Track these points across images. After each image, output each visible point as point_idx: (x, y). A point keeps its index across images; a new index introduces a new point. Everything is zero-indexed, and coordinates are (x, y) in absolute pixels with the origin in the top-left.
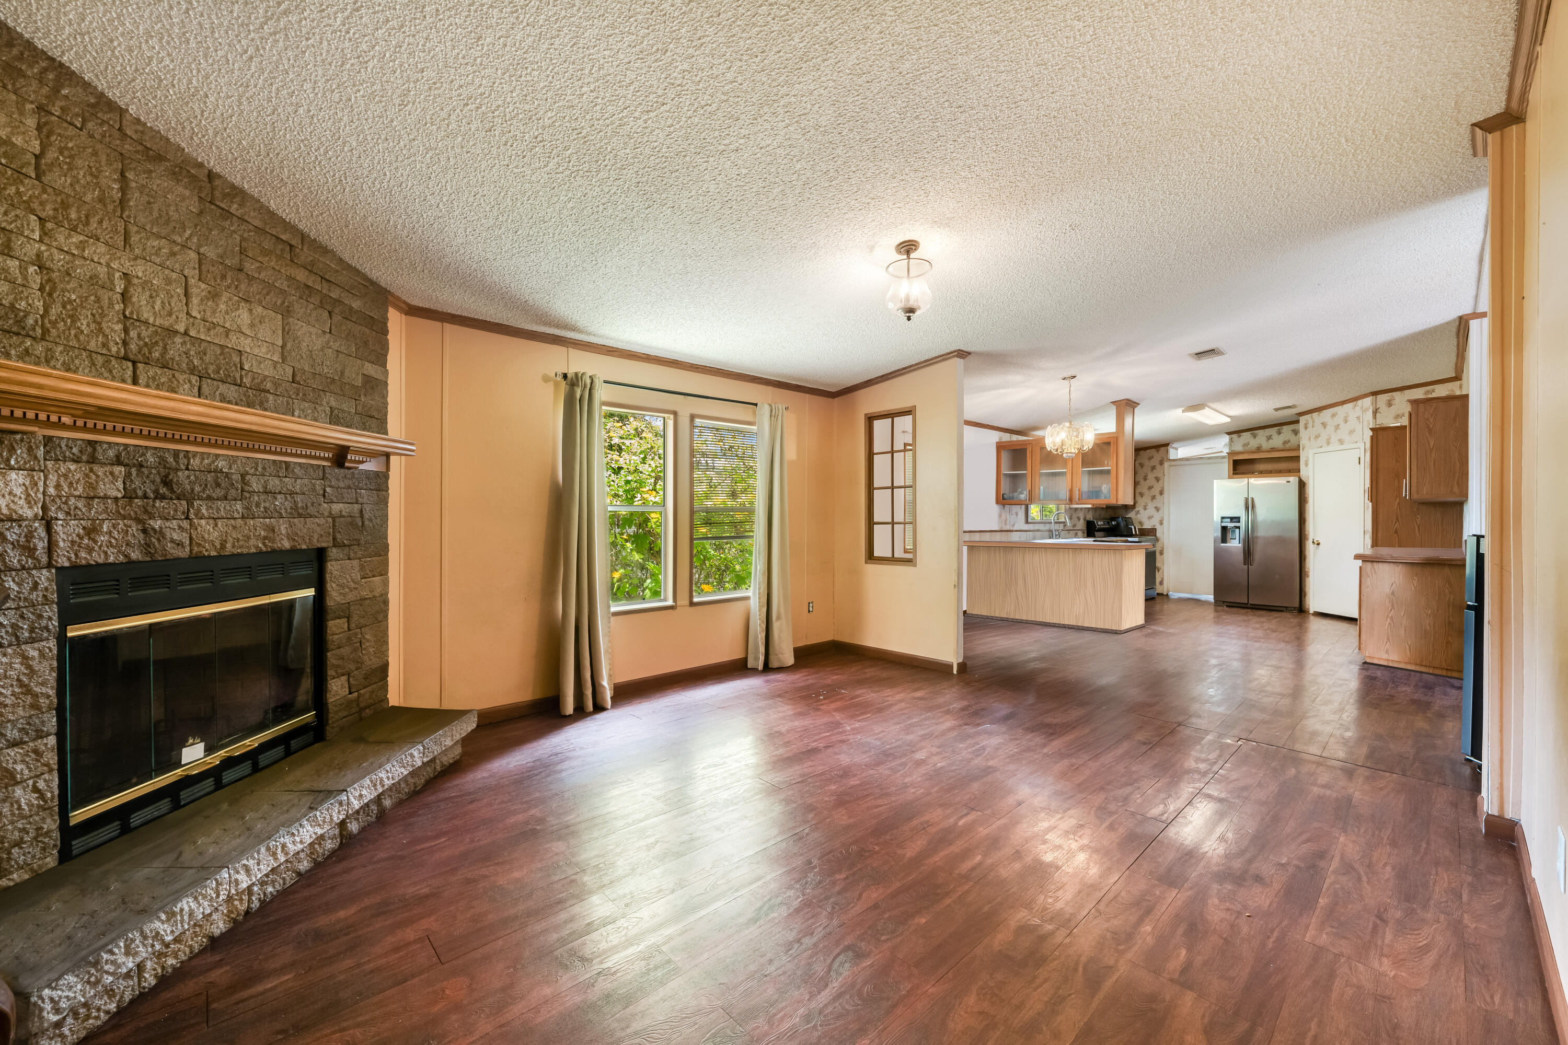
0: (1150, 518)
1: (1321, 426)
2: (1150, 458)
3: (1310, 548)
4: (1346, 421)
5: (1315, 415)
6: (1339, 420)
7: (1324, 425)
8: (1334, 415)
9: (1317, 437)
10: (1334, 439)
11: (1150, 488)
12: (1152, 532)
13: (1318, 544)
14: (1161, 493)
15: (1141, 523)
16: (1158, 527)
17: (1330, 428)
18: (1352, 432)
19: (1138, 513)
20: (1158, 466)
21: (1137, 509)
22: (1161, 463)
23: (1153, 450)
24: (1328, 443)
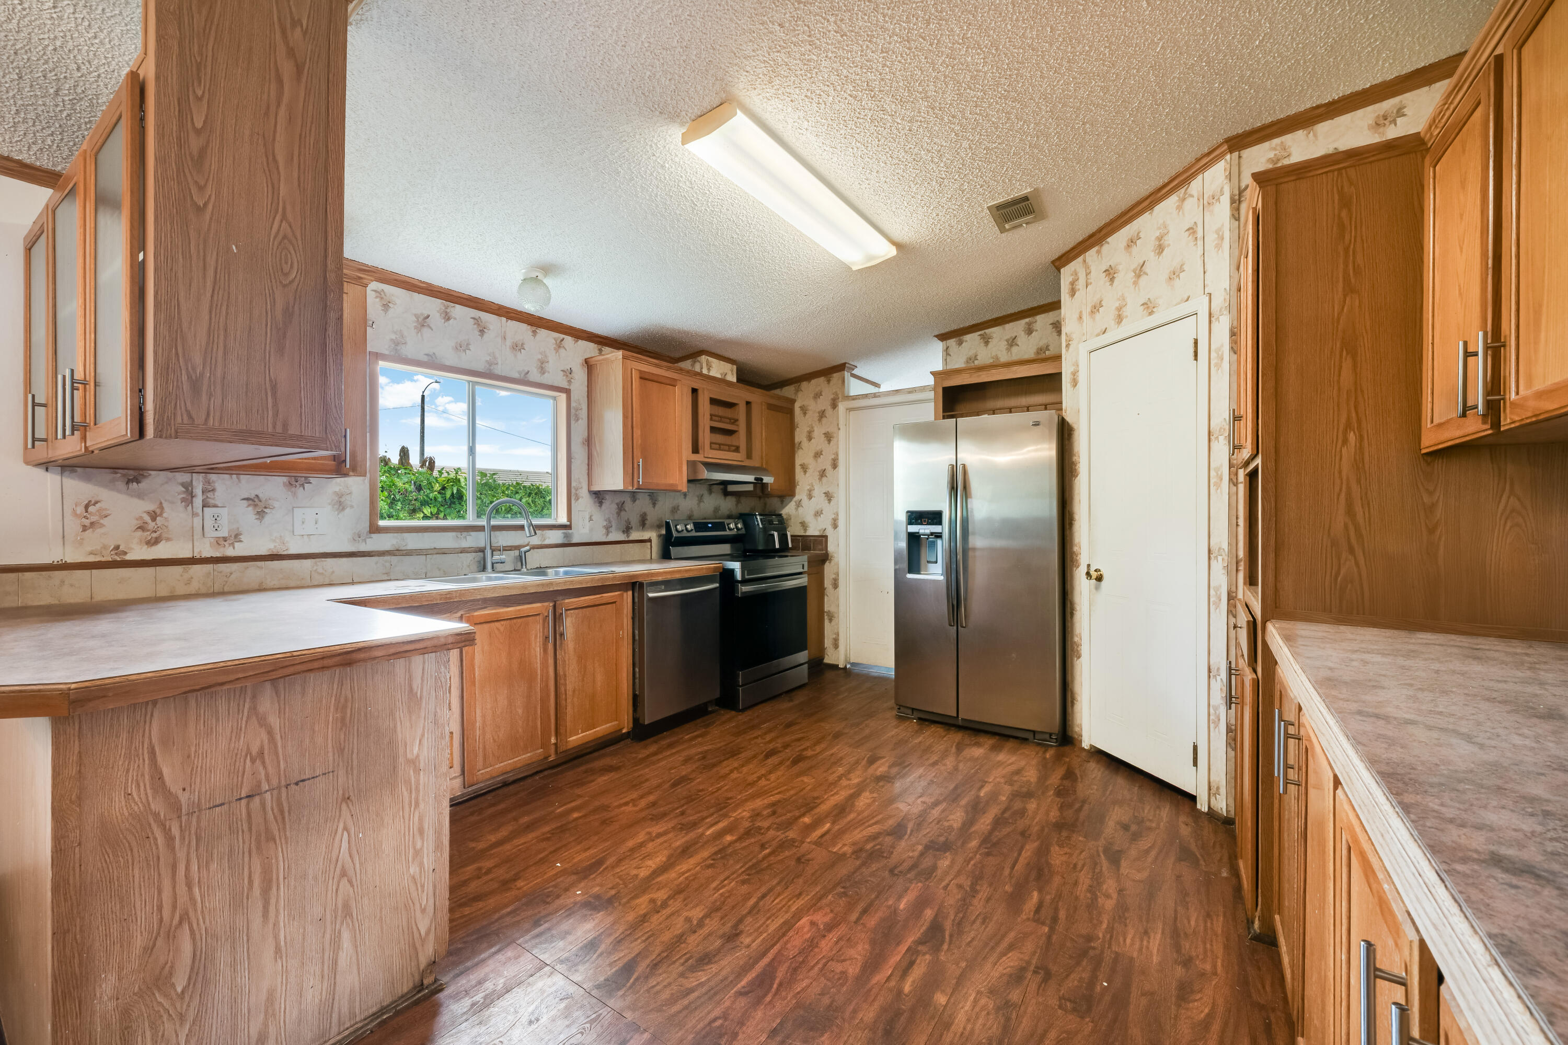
0: (818, 514)
1: (1103, 279)
2: (817, 396)
3: (1082, 587)
4: (1160, 249)
5: (1091, 254)
6: (1145, 250)
7: (1110, 273)
8: (1132, 242)
9: (1096, 308)
10: (1133, 307)
11: (818, 455)
12: (822, 539)
13: (1099, 579)
14: (835, 465)
15: (804, 525)
16: (830, 532)
17: (1124, 277)
18: (1174, 275)
19: (799, 504)
20: (829, 412)
21: (797, 498)
22: (834, 406)
23: (822, 380)
24: (1119, 319)
